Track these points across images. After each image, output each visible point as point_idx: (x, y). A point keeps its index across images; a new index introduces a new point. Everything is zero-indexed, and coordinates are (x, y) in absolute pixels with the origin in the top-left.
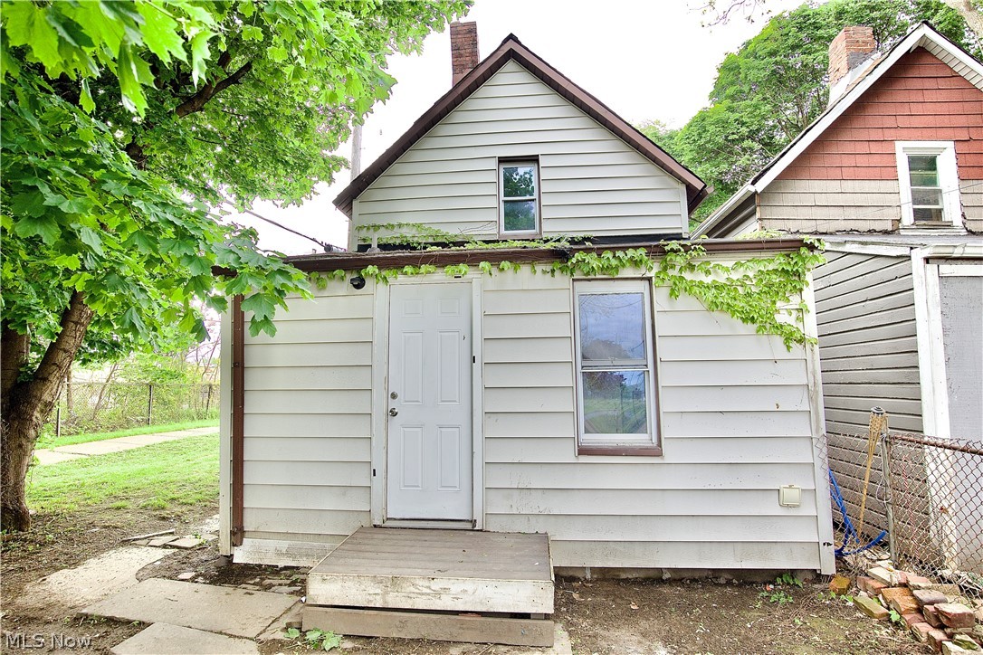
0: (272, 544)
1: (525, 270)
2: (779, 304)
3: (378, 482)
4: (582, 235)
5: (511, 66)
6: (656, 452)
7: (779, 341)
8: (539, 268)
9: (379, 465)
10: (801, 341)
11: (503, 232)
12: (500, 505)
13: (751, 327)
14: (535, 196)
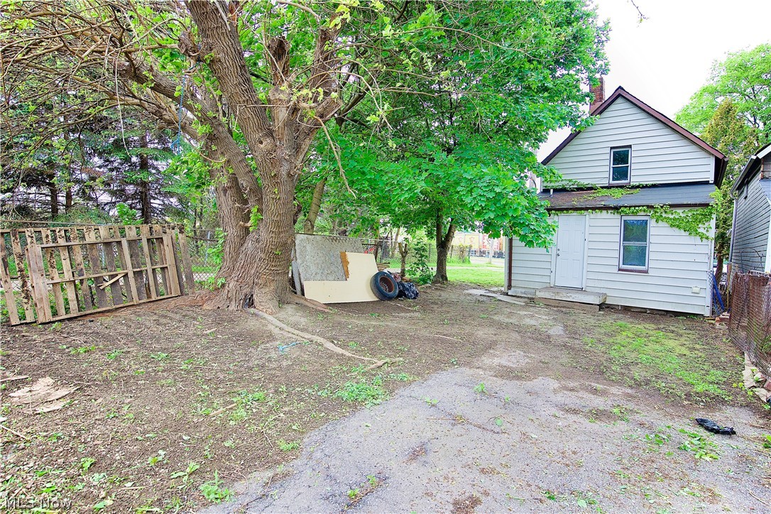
0: (520, 290)
1: (604, 212)
2: (700, 225)
3: (553, 275)
4: (652, 183)
5: (620, 100)
6: (646, 272)
7: (698, 238)
8: (609, 211)
9: (553, 270)
10: (707, 238)
11: (611, 182)
12: (591, 284)
13: (687, 233)
14: (629, 164)
